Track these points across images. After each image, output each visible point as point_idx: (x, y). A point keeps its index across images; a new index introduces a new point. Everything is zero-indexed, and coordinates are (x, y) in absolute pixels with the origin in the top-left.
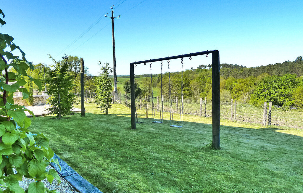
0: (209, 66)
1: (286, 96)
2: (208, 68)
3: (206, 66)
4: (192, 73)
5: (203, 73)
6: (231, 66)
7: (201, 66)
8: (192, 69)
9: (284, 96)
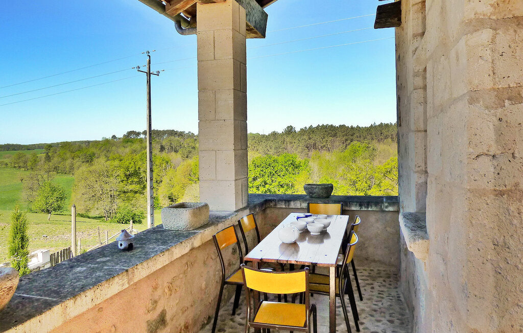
0: (145, 133)
1: (286, 187)
2: (142, 136)
3: (139, 134)
4: (114, 145)
5: (136, 146)
6: (181, 134)
7: (130, 133)
8: (114, 137)
9: (283, 187)
